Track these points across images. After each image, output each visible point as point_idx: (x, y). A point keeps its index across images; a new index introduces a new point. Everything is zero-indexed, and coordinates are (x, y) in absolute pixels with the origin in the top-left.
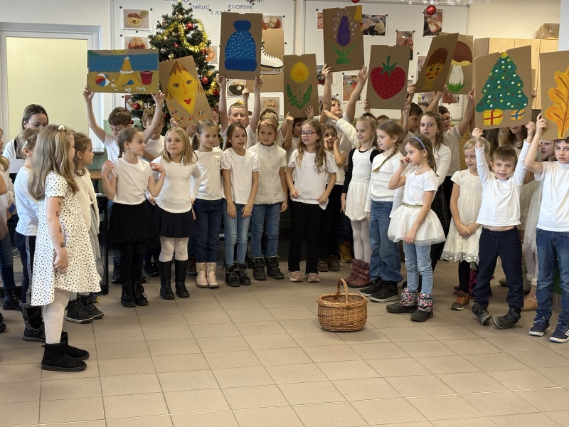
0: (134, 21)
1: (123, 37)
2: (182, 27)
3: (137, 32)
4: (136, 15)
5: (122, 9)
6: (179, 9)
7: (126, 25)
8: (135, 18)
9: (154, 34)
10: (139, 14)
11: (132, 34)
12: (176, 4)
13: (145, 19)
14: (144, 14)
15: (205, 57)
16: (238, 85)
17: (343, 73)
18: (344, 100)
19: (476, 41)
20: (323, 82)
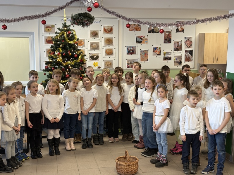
0: (49, 30)
1: (44, 36)
3: (50, 34)
4: (49, 27)
6: (65, 25)
7: (45, 31)
8: (49, 28)
10: (50, 26)
11: (48, 35)
12: (64, 23)
13: (53, 29)
14: (53, 26)
15: (76, 46)
16: (94, 56)
17: (140, 50)
18: (141, 61)
19: (200, 34)
20: (132, 54)
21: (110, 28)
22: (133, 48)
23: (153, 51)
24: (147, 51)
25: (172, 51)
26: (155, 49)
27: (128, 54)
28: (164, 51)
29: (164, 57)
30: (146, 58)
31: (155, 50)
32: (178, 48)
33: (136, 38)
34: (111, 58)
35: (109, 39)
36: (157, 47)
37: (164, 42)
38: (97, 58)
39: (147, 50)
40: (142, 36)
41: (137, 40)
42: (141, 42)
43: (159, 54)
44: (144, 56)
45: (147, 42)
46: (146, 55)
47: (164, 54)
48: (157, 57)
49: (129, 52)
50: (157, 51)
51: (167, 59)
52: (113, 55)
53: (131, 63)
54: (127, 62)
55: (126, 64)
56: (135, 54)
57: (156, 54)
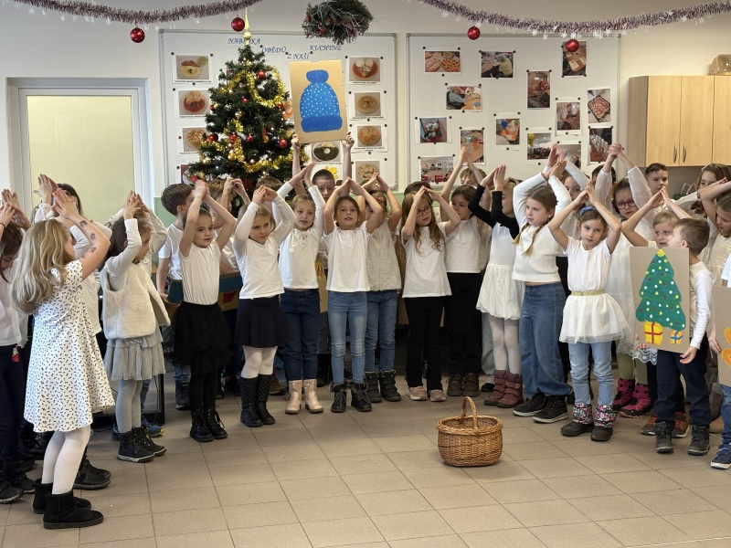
0: (190, 71)
1: (177, 91)
2: (252, 77)
3: (194, 84)
4: (192, 63)
5: (174, 56)
6: (247, 53)
7: (180, 76)
8: (191, 67)
9: (216, 86)
10: (195, 61)
11: (187, 87)
12: (243, 47)
13: (203, 68)
14: (203, 61)
15: (282, 114)
16: (325, 148)
17: (460, 128)
19: (631, 80)
20: (435, 140)
21: (370, 64)
22: (438, 122)
23: (498, 133)
24: (480, 131)
25: (552, 132)
26: (502, 126)
28: (529, 132)
29: (529, 150)
30: (477, 152)
32: (569, 122)
33: (448, 94)
34: (375, 155)
35: (367, 97)
36: (510, 121)
37: (530, 106)
38: (334, 153)
39: (481, 129)
40: (464, 88)
41: (451, 100)
42: (463, 105)
45: (480, 105)
46: (478, 144)
47: (530, 141)
48: (508, 149)
49: (426, 136)
50: (508, 133)
51: (538, 154)
52: (381, 145)
53: (433, 168)
54: (422, 164)
55: (420, 173)
56: (445, 141)
57: (505, 139)
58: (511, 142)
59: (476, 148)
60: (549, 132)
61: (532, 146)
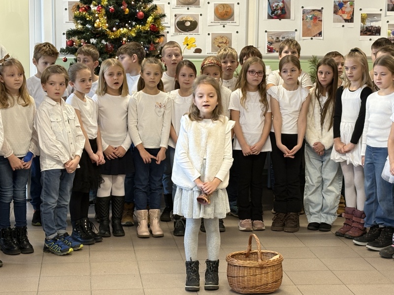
16: (186, 21)
17: (303, 7)
18: (303, 36)
20: (280, 17)
22: (283, 2)
23: (335, 12)
24: (319, 11)
25: (383, 13)
27: (270, 17)
28: (362, 12)
29: (362, 28)
30: (316, 28)
31: (338, 8)
34: (228, 28)
36: (346, 2)
38: (194, 26)
39: (320, 9)
43: (350, 18)
44: (312, 24)
46: (317, 21)
47: (363, 20)
48: (343, 26)
49: (273, 13)
50: (344, 12)
51: (370, 31)
52: (233, 20)
53: (278, 41)
54: (268, 37)
55: (266, 44)
56: (289, 18)
57: (341, 18)
58: (346, 21)
59: (315, 25)
60: (380, 12)
61: (364, 24)
